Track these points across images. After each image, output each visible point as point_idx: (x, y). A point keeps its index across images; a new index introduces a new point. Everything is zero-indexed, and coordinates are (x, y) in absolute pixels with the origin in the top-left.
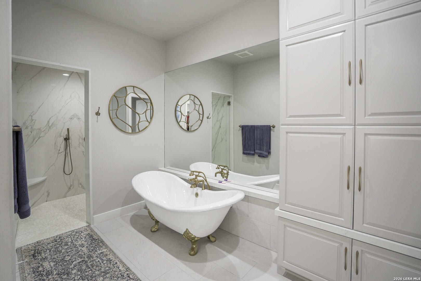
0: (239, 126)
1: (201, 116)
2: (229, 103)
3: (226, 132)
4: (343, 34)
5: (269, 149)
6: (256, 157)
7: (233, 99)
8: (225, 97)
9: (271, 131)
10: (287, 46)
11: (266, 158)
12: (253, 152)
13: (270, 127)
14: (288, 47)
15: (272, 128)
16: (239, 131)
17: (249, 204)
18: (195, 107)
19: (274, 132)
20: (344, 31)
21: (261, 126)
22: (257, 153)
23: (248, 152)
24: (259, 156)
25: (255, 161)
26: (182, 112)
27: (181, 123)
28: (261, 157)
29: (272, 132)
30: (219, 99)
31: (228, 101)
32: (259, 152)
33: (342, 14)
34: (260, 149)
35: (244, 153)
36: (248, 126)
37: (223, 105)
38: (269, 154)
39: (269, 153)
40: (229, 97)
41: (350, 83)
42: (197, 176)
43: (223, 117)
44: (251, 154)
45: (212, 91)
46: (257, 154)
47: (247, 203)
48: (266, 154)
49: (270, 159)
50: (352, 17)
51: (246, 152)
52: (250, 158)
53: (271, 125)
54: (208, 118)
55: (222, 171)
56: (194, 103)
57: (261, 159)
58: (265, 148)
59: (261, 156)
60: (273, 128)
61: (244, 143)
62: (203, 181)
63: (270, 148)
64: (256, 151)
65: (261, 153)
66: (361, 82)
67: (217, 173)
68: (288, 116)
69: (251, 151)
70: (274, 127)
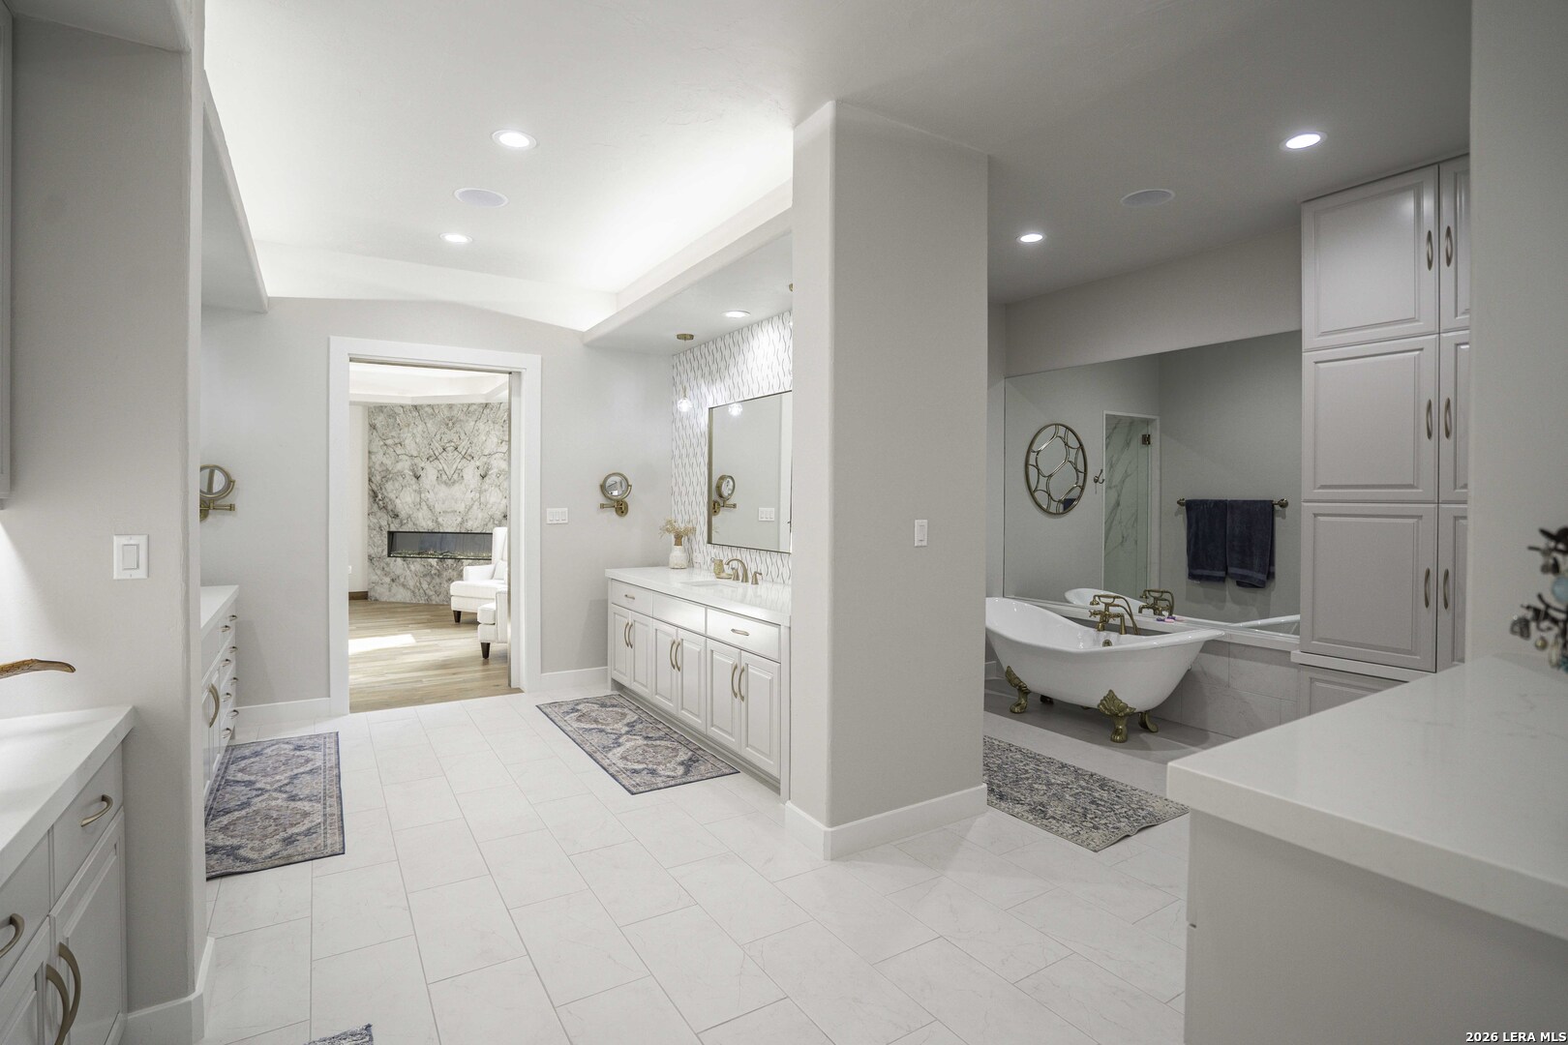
0: (1178, 503)
1: (1081, 476)
2: (1146, 440)
3: (1136, 519)
4: (1419, 355)
5: (1270, 565)
6: (1231, 588)
7: (1158, 427)
8: (1132, 422)
9: (1276, 514)
10: (1316, 363)
11: (1259, 591)
12: (1222, 574)
13: (1273, 505)
14: (1319, 365)
15: (1277, 507)
16: (1176, 515)
17: (1232, 659)
18: (1068, 454)
19: (1284, 517)
20: (1421, 349)
21: (1245, 502)
22: (1233, 576)
23: (1206, 572)
24: (1239, 584)
25: (1228, 597)
26: (1040, 467)
27: (1036, 494)
28: (1243, 586)
29: (1278, 520)
30: (1115, 428)
31: (1144, 432)
32: (1240, 571)
33: (1418, 321)
34: (1242, 565)
35: (1192, 576)
36: (1204, 502)
37: (1128, 444)
38: (1268, 578)
39: (1271, 575)
40: (1147, 422)
41: (1430, 435)
42: (1107, 605)
43: (1126, 475)
44: (1216, 577)
45: (1105, 412)
46: (1232, 578)
47: (1226, 659)
48: (1262, 577)
49: (1272, 593)
50: (1433, 327)
51: (1199, 572)
52: (1212, 590)
53: (1276, 501)
54: (1096, 481)
55: (1155, 603)
56: (1066, 444)
57: (1245, 594)
58: (1256, 561)
59: (1242, 583)
60: (1280, 509)
61: (1192, 547)
62: (1121, 616)
63: (1272, 563)
64: (1232, 570)
65: (1245, 577)
66: (1448, 435)
67: (1143, 607)
68: (1319, 485)
69: (1213, 569)
70: (1284, 505)
